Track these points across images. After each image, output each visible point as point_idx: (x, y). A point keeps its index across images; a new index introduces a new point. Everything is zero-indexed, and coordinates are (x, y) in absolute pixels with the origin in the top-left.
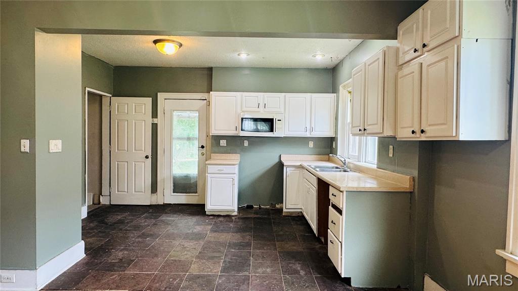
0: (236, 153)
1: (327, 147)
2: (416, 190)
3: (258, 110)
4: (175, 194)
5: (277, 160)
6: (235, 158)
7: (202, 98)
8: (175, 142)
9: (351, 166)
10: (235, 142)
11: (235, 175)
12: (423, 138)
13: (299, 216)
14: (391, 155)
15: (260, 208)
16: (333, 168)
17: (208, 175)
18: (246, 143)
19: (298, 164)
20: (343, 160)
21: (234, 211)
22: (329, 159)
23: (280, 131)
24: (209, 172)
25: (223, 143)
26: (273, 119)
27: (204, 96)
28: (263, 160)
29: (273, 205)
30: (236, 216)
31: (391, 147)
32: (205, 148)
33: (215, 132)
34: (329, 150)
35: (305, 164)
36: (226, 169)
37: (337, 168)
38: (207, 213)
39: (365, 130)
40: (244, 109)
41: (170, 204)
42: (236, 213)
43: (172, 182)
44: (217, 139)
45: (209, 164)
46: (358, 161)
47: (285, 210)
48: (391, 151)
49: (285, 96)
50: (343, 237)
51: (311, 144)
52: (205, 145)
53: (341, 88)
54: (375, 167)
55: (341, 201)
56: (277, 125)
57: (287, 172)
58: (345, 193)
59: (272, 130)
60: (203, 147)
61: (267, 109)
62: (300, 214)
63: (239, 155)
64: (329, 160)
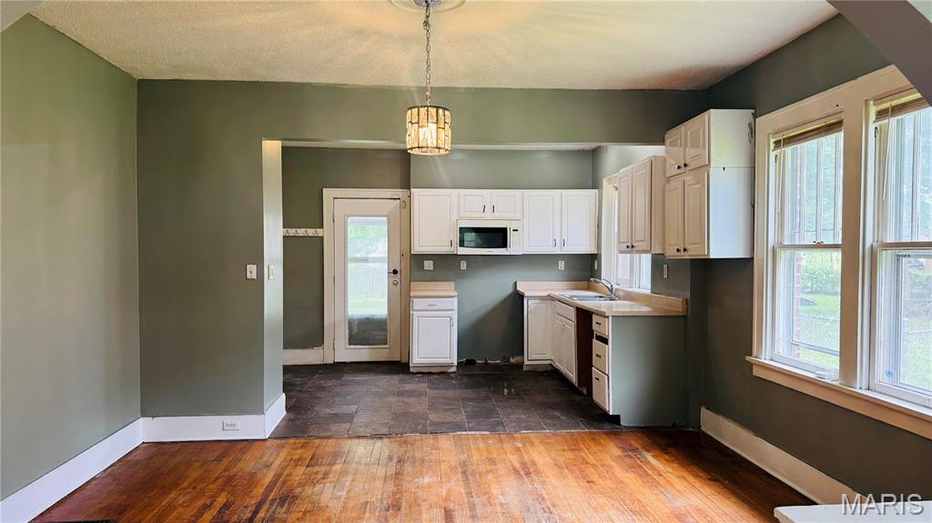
0: (448, 280)
1: (585, 268)
2: (689, 314)
3: (482, 215)
4: (352, 346)
5: (510, 290)
6: (447, 288)
7: (394, 197)
8: (350, 265)
9: (621, 293)
10: (445, 265)
11: (452, 312)
12: (687, 256)
13: (547, 371)
14: (665, 276)
15: (486, 364)
16: (596, 297)
17: (414, 313)
18: (463, 266)
19: (546, 294)
20: (609, 286)
21: (451, 366)
22: (589, 285)
23: (516, 246)
24: (415, 308)
25: (429, 265)
26: (506, 229)
27: (399, 193)
28: (490, 289)
29: (506, 359)
30: (455, 372)
31: (665, 266)
32: (398, 275)
33: (418, 248)
34: (589, 273)
35: (556, 294)
36: (440, 303)
37: (601, 297)
38: (411, 370)
39: (633, 246)
40: (463, 214)
41: (345, 363)
42: (454, 369)
43: (347, 328)
44: (419, 259)
45: (415, 297)
46: (631, 287)
47: (526, 362)
48: (666, 271)
49: (523, 194)
50: (610, 369)
51: (562, 265)
52: (398, 270)
53: (605, 182)
54: (648, 292)
55: (607, 328)
56: (511, 237)
57: (529, 306)
58: (610, 318)
59: (504, 244)
60: (395, 272)
61: (496, 215)
62: (549, 369)
63: (453, 283)
64: (589, 289)
